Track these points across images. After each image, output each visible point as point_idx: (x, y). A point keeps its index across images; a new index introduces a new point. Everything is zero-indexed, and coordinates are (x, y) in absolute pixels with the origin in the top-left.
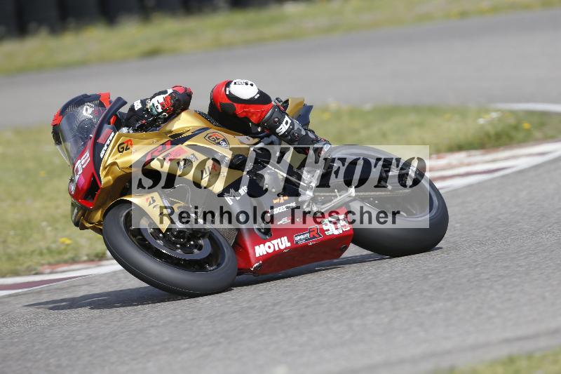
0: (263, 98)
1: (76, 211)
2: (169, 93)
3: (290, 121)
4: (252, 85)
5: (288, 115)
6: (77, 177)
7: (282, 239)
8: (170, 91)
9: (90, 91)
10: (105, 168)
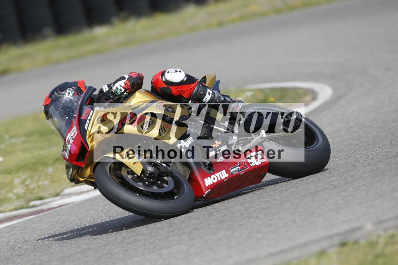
0: (190, 80)
1: (71, 171)
2: (127, 78)
3: (211, 92)
4: (180, 71)
5: (209, 88)
6: (69, 147)
7: (222, 172)
8: (127, 77)
9: (70, 80)
10: (90, 136)
